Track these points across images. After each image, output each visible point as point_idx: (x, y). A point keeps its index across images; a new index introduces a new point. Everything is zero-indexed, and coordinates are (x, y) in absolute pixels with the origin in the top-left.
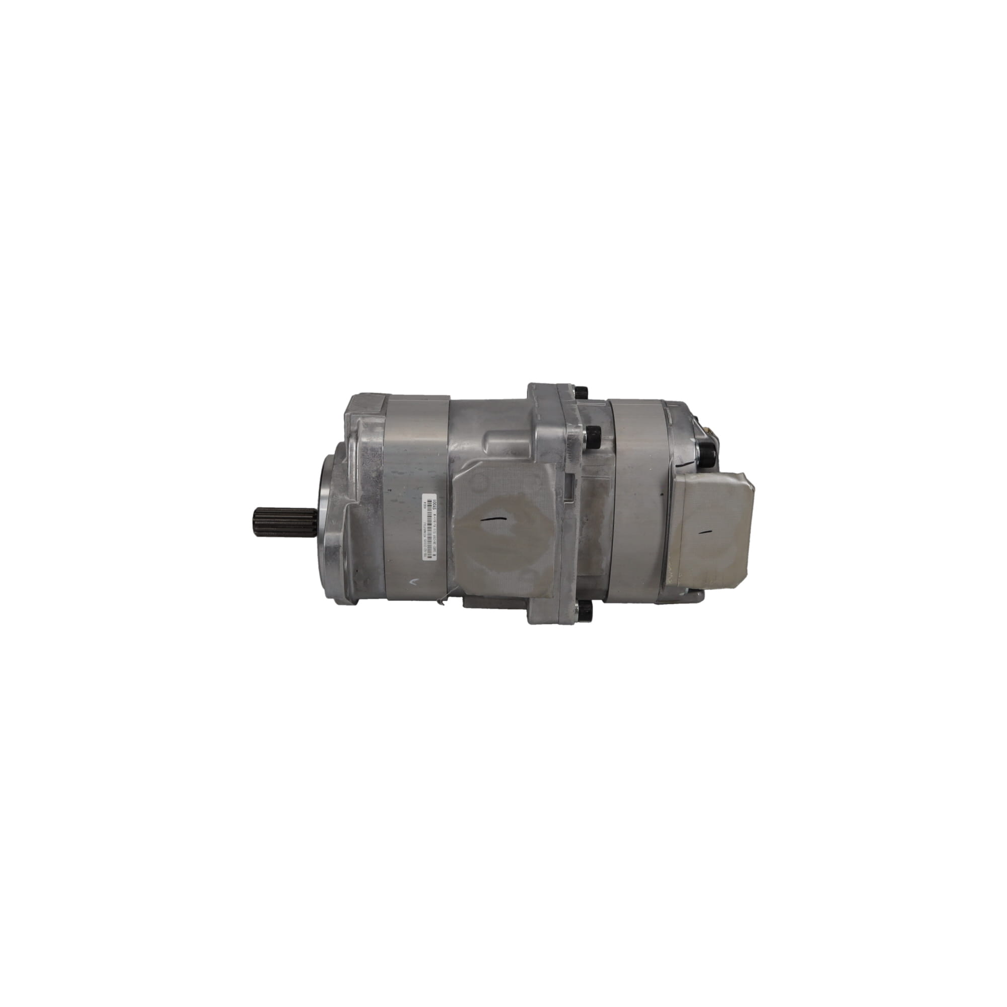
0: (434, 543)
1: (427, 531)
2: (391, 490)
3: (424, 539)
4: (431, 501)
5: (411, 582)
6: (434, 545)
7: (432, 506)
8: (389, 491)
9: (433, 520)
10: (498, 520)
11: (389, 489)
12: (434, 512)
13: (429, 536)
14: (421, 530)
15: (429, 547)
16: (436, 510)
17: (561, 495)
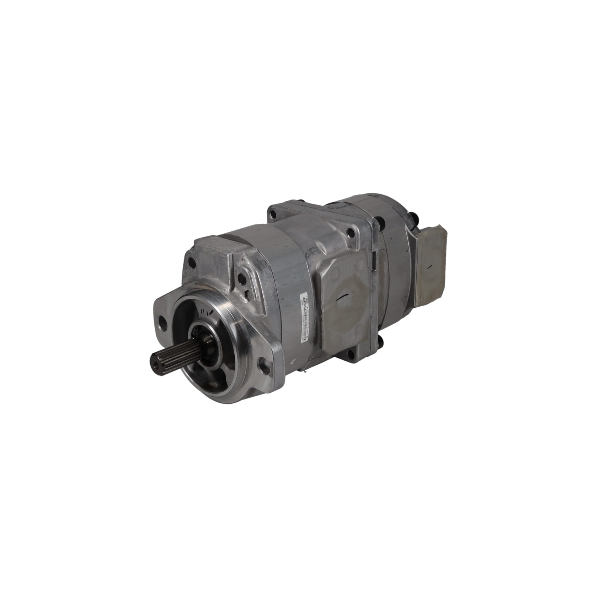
0: (308, 328)
1: (304, 321)
2: (283, 299)
3: (303, 327)
4: (305, 298)
5: (291, 363)
6: (308, 330)
7: (306, 301)
8: (283, 300)
9: (307, 311)
10: (344, 297)
11: (282, 298)
12: (307, 305)
13: (306, 324)
14: (301, 321)
15: (305, 332)
16: (308, 304)
17: (370, 268)
